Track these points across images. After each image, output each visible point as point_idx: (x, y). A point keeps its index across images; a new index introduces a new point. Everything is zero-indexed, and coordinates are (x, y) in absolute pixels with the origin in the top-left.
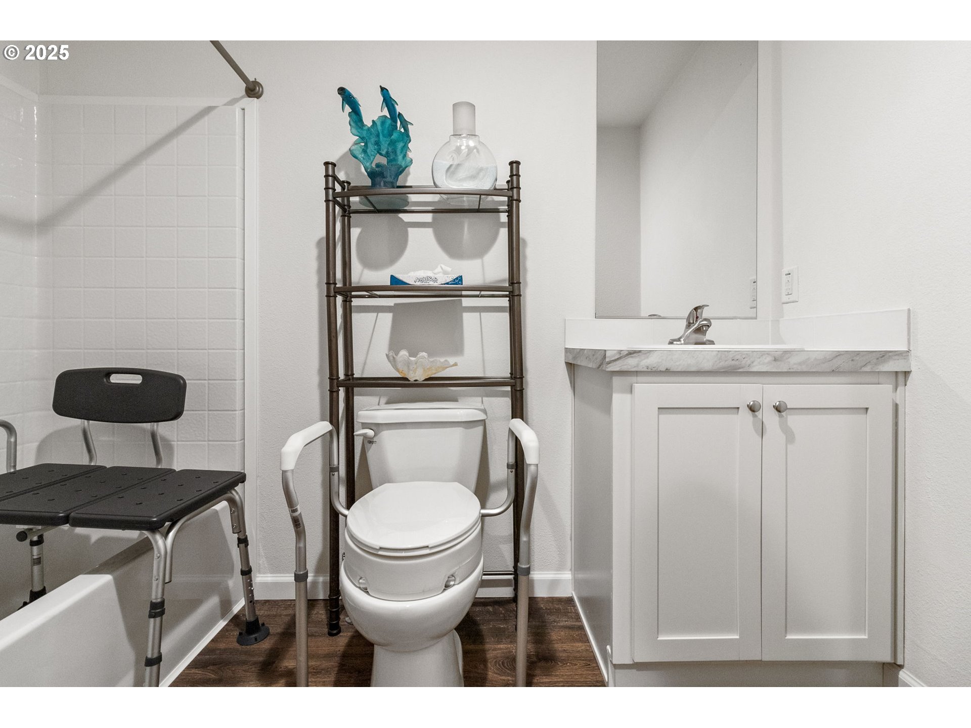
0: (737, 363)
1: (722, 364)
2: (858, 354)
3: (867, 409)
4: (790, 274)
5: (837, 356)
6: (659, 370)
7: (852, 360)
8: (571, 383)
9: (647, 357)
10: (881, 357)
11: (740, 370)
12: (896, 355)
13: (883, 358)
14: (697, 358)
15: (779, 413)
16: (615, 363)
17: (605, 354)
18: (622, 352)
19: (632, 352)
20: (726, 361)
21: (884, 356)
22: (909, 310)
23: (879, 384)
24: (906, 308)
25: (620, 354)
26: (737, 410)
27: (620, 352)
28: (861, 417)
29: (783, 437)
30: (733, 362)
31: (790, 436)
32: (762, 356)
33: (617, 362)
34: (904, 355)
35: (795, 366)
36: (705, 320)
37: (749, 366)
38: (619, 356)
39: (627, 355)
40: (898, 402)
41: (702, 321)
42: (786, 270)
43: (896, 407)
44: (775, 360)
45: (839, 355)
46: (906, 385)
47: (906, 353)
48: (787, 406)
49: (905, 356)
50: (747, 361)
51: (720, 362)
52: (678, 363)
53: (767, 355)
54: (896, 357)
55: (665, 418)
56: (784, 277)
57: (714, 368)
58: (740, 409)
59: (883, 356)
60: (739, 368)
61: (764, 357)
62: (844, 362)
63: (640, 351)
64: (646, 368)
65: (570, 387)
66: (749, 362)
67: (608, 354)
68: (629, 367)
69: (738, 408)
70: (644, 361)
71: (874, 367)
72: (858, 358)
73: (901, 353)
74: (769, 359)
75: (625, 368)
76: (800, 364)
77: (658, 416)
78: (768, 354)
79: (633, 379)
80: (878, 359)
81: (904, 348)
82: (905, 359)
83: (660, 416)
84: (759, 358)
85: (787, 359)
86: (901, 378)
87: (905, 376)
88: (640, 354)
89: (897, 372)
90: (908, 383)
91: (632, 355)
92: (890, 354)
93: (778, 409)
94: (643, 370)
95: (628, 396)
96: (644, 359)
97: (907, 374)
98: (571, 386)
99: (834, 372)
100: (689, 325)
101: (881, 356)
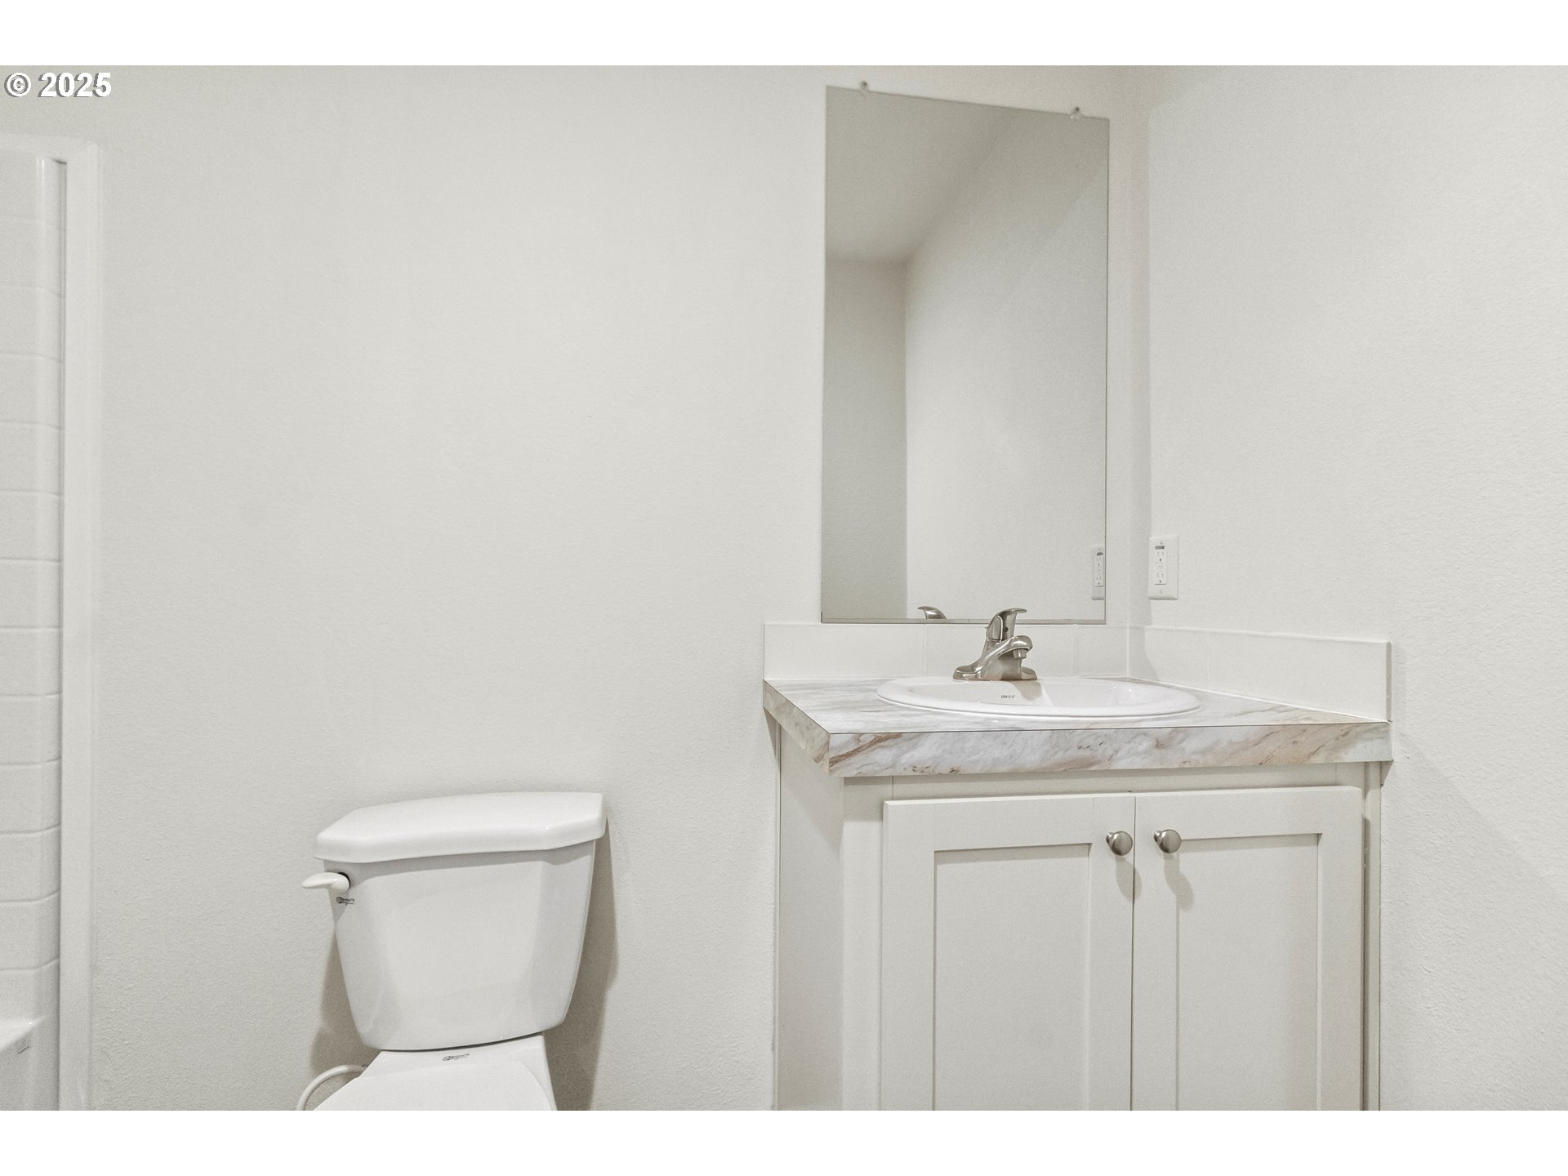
0: (1087, 753)
1: (1060, 756)
2: (1304, 731)
3: (1319, 836)
4: (1163, 548)
5: (1267, 735)
6: (937, 772)
7: (1294, 742)
8: (775, 746)
9: (915, 747)
10: (1343, 736)
11: (1092, 768)
12: (1370, 731)
13: (1346, 737)
14: (1012, 745)
15: (1166, 854)
16: (847, 761)
17: (828, 743)
18: (862, 738)
19: (884, 736)
20: (1067, 750)
21: (1349, 732)
22: (1389, 646)
23: (1336, 784)
24: (1386, 641)
25: (859, 741)
26: (1087, 846)
27: (858, 736)
28: (1308, 850)
29: (1172, 897)
30: (1082, 753)
31: (1184, 895)
32: (1134, 737)
33: (853, 759)
34: (1380, 730)
35: (1193, 757)
36: (1021, 638)
37: (1110, 759)
38: (856, 747)
39: (873, 743)
40: (1369, 817)
41: (1016, 640)
42: (1155, 539)
43: (1366, 824)
44: (1159, 745)
45: (1271, 733)
46: (1382, 785)
47: (1385, 726)
48: (1180, 838)
49: (1383, 732)
50: (1106, 749)
51: (1056, 753)
52: (974, 758)
53: (1142, 736)
54: (1367, 735)
55: (948, 870)
56: (1155, 554)
57: (1044, 765)
58: (1093, 847)
59: (1347, 733)
60: (1091, 764)
61: (1138, 740)
62: (1279, 747)
63: (898, 735)
64: (911, 769)
65: (773, 755)
66: (1109, 752)
67: (835, 741)
68: (877, 769)
69: (1089, 844)
70: (908, 755)
71: (1330, 754)
72: (1304, 739)
73: (1376, 729)
74: (1146, 744)
75: (867, 771)
76: (1203, 752)
77: (935, 867)
78: (1144, 734)
79: (887, 789)
80: (1337, 739)
81: (1379, 717)
82: (1382, 738)
83: (939, 867)
84: (1130, 742)
85: (1178, 743)
86: (1374, 774)
87: (1381, 767)
88: (898, 740)
89: (1366, 765)
90: (1386, 783)
91: (882, 744)
92: (1358, 729)
93: (1165, 847)
94: (905, 773)
95: (874, 826)
96: (907, 752)
97: (1384, 766)
98: (775, 754)
99: (1262, 765)
100: (992, 643)
101: (1343, 733)
